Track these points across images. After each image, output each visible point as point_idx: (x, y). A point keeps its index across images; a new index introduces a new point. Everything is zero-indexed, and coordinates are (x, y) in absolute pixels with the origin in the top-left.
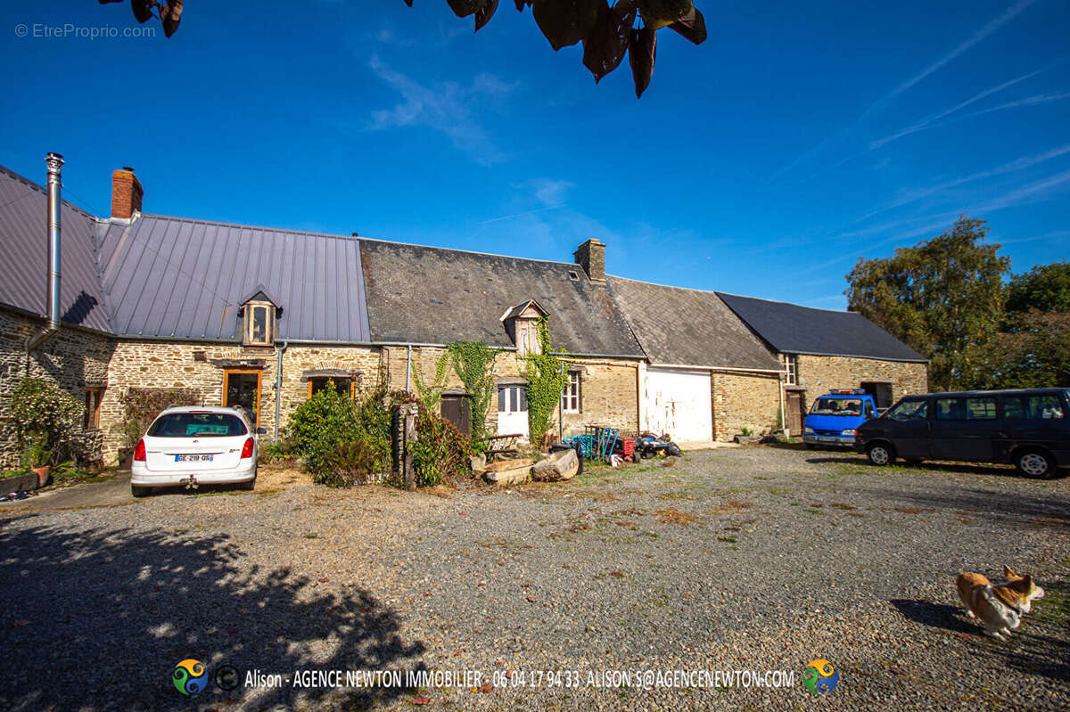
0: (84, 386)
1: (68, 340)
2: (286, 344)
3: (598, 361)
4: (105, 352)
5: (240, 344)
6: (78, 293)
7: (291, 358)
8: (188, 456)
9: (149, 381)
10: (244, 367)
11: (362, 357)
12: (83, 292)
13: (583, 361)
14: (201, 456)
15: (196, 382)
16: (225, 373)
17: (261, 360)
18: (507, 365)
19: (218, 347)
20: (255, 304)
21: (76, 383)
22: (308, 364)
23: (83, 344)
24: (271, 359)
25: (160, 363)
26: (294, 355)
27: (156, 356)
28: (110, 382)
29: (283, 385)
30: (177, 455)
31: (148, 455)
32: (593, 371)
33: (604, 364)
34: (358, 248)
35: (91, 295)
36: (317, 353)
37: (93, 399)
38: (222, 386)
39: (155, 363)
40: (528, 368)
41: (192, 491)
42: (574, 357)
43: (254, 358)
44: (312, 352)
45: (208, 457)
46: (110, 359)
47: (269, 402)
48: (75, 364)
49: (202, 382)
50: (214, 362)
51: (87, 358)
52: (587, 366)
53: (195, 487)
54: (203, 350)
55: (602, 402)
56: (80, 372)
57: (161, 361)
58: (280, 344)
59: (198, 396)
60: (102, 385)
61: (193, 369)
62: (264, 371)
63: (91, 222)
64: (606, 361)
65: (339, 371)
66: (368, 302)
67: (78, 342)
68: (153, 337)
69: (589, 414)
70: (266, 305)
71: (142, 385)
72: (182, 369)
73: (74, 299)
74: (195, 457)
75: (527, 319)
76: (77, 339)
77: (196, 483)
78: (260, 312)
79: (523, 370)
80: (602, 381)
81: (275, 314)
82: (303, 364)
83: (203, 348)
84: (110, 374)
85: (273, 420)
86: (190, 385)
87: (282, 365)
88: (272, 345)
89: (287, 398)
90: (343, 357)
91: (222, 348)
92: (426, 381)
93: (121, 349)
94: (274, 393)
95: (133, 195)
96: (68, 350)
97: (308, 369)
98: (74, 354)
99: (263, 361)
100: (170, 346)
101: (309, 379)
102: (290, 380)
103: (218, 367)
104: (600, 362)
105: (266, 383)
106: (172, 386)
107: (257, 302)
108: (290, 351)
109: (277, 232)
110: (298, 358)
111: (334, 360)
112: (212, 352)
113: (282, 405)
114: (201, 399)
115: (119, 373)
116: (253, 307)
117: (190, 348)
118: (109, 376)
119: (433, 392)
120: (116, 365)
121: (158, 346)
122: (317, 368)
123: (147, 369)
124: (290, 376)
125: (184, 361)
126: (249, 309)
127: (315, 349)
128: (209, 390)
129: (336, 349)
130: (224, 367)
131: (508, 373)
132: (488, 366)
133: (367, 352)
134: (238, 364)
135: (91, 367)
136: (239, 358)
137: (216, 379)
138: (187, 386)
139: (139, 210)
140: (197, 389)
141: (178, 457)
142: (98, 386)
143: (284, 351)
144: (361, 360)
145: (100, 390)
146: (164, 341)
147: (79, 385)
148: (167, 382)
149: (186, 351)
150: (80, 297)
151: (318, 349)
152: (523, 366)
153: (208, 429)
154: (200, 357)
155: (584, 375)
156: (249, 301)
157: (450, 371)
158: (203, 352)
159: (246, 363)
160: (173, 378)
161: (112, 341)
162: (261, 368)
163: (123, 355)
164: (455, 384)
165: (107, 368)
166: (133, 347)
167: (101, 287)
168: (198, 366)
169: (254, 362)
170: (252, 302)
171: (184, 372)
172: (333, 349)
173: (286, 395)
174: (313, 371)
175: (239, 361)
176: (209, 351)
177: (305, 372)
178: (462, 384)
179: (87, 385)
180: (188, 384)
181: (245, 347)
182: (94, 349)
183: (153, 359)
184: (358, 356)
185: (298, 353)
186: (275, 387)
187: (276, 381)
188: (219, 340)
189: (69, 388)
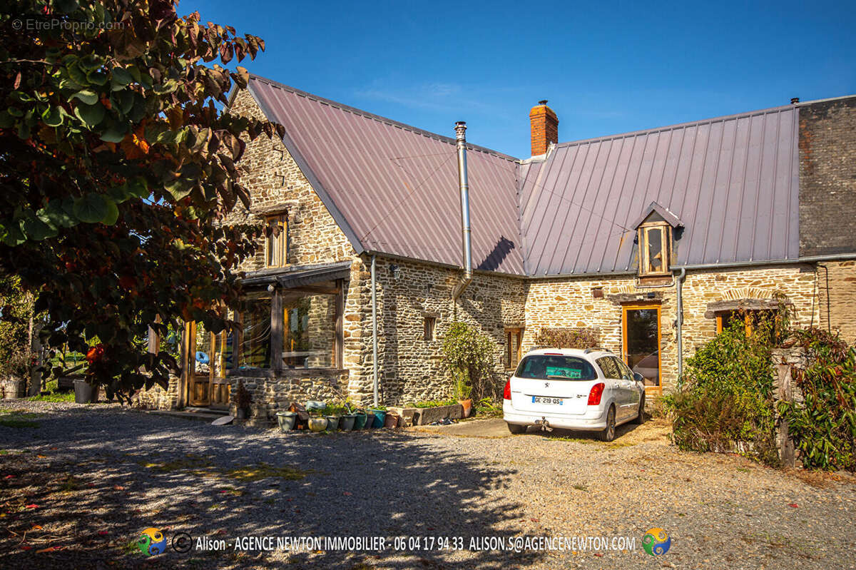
0: (502, 327)
1: (487, 285)
2: (683, 271)
4: (521, 294)
5: (635, 275)
6: (497, 240)
7: (692, 288)
8: (542, 398)
9: (557, 321)
10: (640, 302)
11: (788, 280)
12: (502, 238)
14: (552, 399)
15: (595, 321)
16: (624, 310)
17: (659, 293)
19: (613, 281)
20: (649, 226)
21: (496, 325)
22: (713, 295)
23: (499, 288)
24: (669, 292)
25: (564, 302)
26: (695, 285)
27: (560, 295)
28: (527, 323)
29: (685, 322)
30: (534, 396)
31: (513, 395)
34: (797, 120)
35: (510, 240)
36: (723, 279)
37: (514, 340)
38: (621, 325)
39: (561, 302)
41: (545, 434)
43: (651, 290)
44: (718, 279)
45: (558, 400)
46: (526, 300)
47: (670, 344)
48: (493, 307)
49: (601, 321)
50: (611, 298)
51: (504, 301)
53: (548, 429)
54: (600, 285)
56: (498, 314)
57: (566, 300)
58: (677, 272)
59: (599, 337)
60: (520, 326)
61: (593, 307)
62: (662, 306)
63: (515, 165)
65: (755, 302)
66: (803, 198)
67: (495, 287)
68: (556, 276)
70: (660, 226)
71: (552, 326)
72: (583, 308)
73: (493, 245)
74: (548, 399)
76: (494, 284)
77: (548, 426)
78: (655, 235)
81: (671, 235)
82: (706, 295)
83: (600, 284)
84: (527, 314)
85: (676, 366)
86: (591, 324)
87: (681, 297)
88: (670, 273)
89: (690, 338)
90: (759, 282)
91: (618, 282)
93: (534, 288)
94: (674, 332)
95: (547, 128)
96: (487, 295)
97: (713, 301)
98: (492, 298)
99: (660, 294)
100: (571, 284)
101: (717, 314)
102: (692, 316)
103: (615, 304)
105: (666, 320)
106: (575, 326)
107: (651, 224)
108: (691, 279)
109: (687, 127)
110: (701, 288)
111: (747, 287)
112: (609, 287)
113: (684, 348)
114: (601, 339)
115: (533, 314)
116: (647, 230)
117: (588, 284)
118: (526, 317)
120: (530, 306)
121: (562, 284)
122: (725, 300)
123: (554, 308)
124: (691, 311)
125: (584, 299)
126: (643, 234)
127: (721, 274)
128: (609, 330)
129: (749, 272)
130: (622, 303)
133: (793, 273)
134: (635, 300)
135: (508, 309)
136: (635, 292)
137: (615, 317)
138: (588, 326)
139: (556, 142)
140: (598, 329)
141: (535, 398)
142: (516, 327)
143: (682, 280)
144: (786, 284)
145: (520, 331)
146: (566, 279)
147: (498, 327)
148: (571, 321)
149: (585, 287)
150: (499, 243)
151: (724, 274)
153: (564, 373)
154: (598, 294)
156: (641, 224)
158: (601, 288)
159: (642, 297)
160: (575, 317)
161: (526, 282)
162: (660, 303)
163: (535, 295)
165: (523, 310)
166: (542, 287)
167: (519, 229)
168: (596, 303)
169: (651, 295)
170: (646, 224)
171: (585, 310)
172: (745, 273)
173: (689, 335)
174: (719, 303)
175: (634, 296)
176: (606, 286)
177: (709, 305)
179: (505, 326)
180: (589, 324)
181: (641, 278)
182: (510, 292)
183: (559, 298)
184: (781, 279)
185: (701, 281)
186: (675, 325)
187: (675, 319)
188: (613, 273)
189: (490, 330)
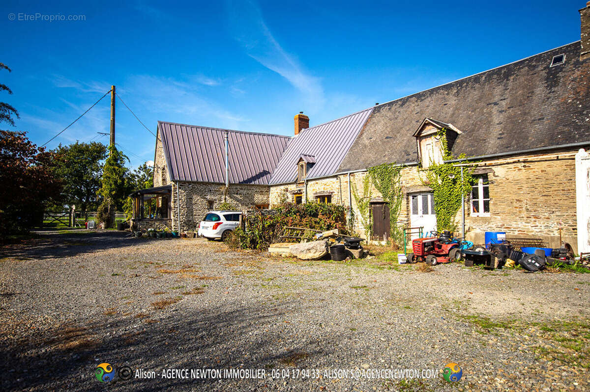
0: (254, 204)
1: (245, 189)
2: (306, 181)
3: (509, 160)
7: (310, 187)
12: (264, 170)
13: (488, 163)
16: (294, 197)
17: (302, 189)
18: (411, 177)
20: (300, 163)
22: (315, 190)
23: (253, 190)
27: (278, 191)
28: (270, 202)
32: (501, 172)
33: (519, 161)
40: (429, 177)
42: (475, 160)
43: (299, 189)
44: (316, 183)
46: (269, 194)
48: (248, 197)
50: (291, 192)
51: (256, 194)
52: (493, 168)
55: (515, 204)
56: (251, 200)
62: (303, 195)
64: (522, 158)
65: (326, 192)
67: (250, 189)
69: (499, 217)
70: (303, 163)
73: (256, 174)
75: (430, 135)
79: (425, 179)
80: (517, 182)
81: (306, 166)
82: (313, 190)
87: (307, 191)
92: (359, 194)
95: (299, 124)
96: (245, 193)
98: (248, 194)
100: (280, 187)
101: (318, 196)
102: (310, 198)
104: (512, 161)
105: (303, 200)
108: (309, 184)
115: (271, 199)
116: (300, 165)
119: (364, 201)
120: (271, 196)
122: (319, 191)
124: (310, 196)
125: (283, 193)
127: (317, 181)
130: (293, 194)
131: (413, 183)
132: (396, 180)
134: (296, 192)
135: (258, 197)
136: (296, 189)
137: (291, 199)
142: (263, 204)
143: (306, 184)
145: (268, 206)
146: (278, 185)
147: (251, 204)
148: (280, 201)
149: (283, 188)
152: (424, 176)
154: (287, 190)
155: (491, 177)
157: (372, 187)
162: (302, 193)
163: (272, 192)
164: (377, 196)
165: (268, 197)
166: (273, 188)
167: (276, 166)
169: (300, 191)
172: (322, 181)
174: (317, 193)
176: (289, 187)
177: (314, 194)
178: (381, 195)
179: (256, 204)
181: (298, 184)
182: (259, 191)
184: (332, 182)
185: (312, 184)
189: (246, 205)
